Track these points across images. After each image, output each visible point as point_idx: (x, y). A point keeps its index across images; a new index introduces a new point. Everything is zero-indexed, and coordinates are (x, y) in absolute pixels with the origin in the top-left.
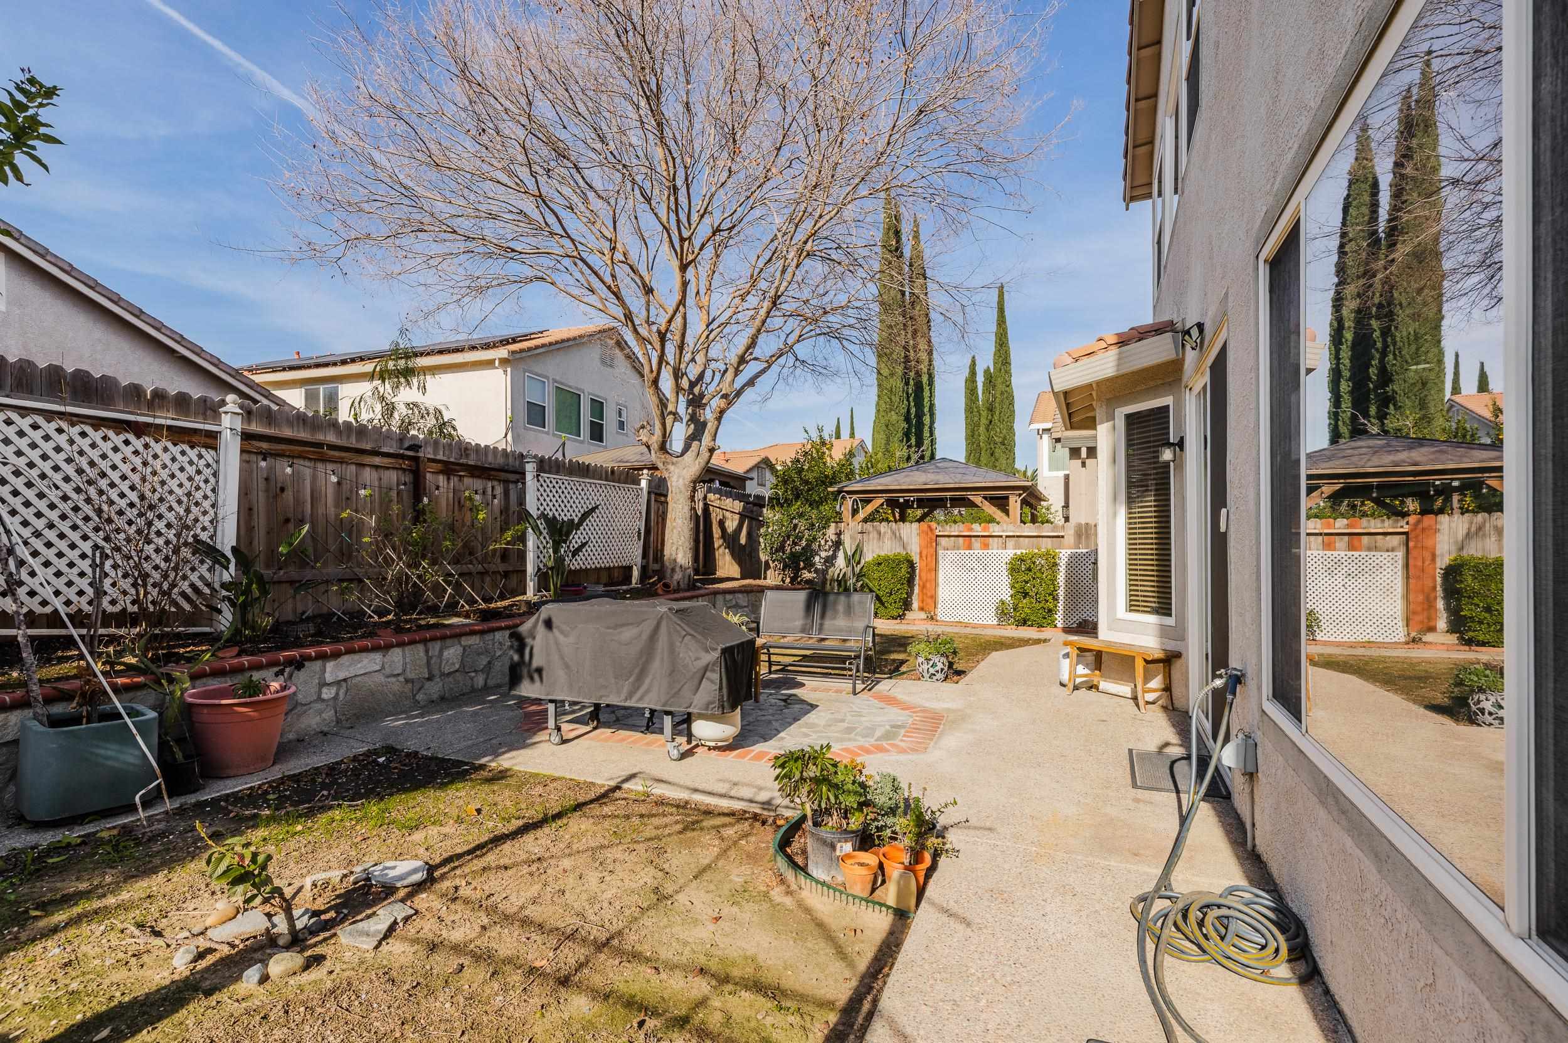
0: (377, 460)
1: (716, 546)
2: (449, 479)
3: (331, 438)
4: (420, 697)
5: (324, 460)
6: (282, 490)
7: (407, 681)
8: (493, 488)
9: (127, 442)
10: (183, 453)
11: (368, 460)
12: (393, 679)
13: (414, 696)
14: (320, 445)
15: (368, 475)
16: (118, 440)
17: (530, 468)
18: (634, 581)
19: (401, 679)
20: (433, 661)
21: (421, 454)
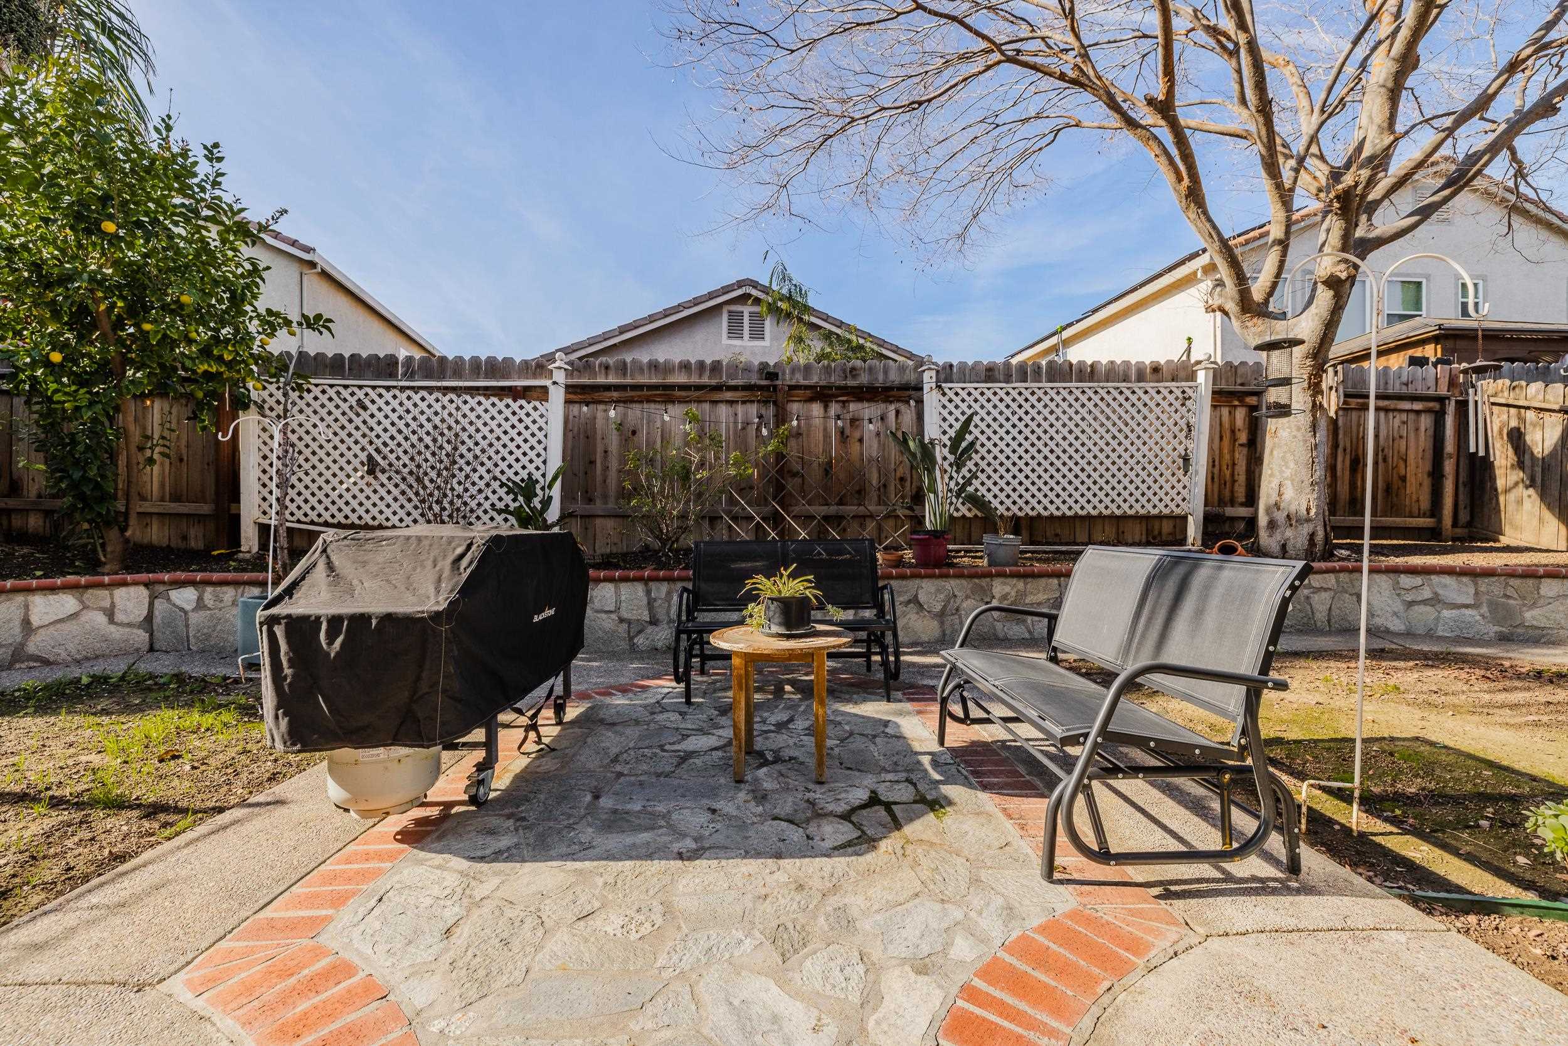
0: (729, 395)
1: (1500, 483)
2: (826, 407)
3: (681, 379)
4: (640, 640)
5: (671, 400)
6: (634, 433)
7: (622, 620)
8: (898, 412)
9: (479, 403)
10: (508, 406)
11: (717, 396)
12: (604, 616)
13: (631, 639)
14: (671, 387)
15: (723, 411)
16: (472, 402)
17: (929, 379)
18: (1190, 540)
19: (614, 616)
20: (656, 604)
21: (779, 382)
